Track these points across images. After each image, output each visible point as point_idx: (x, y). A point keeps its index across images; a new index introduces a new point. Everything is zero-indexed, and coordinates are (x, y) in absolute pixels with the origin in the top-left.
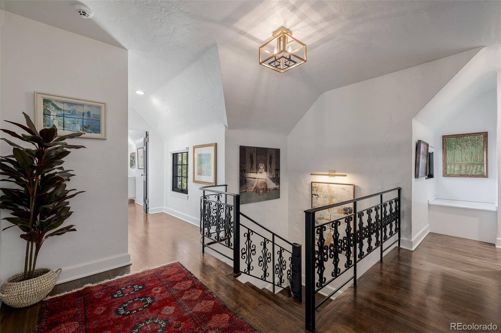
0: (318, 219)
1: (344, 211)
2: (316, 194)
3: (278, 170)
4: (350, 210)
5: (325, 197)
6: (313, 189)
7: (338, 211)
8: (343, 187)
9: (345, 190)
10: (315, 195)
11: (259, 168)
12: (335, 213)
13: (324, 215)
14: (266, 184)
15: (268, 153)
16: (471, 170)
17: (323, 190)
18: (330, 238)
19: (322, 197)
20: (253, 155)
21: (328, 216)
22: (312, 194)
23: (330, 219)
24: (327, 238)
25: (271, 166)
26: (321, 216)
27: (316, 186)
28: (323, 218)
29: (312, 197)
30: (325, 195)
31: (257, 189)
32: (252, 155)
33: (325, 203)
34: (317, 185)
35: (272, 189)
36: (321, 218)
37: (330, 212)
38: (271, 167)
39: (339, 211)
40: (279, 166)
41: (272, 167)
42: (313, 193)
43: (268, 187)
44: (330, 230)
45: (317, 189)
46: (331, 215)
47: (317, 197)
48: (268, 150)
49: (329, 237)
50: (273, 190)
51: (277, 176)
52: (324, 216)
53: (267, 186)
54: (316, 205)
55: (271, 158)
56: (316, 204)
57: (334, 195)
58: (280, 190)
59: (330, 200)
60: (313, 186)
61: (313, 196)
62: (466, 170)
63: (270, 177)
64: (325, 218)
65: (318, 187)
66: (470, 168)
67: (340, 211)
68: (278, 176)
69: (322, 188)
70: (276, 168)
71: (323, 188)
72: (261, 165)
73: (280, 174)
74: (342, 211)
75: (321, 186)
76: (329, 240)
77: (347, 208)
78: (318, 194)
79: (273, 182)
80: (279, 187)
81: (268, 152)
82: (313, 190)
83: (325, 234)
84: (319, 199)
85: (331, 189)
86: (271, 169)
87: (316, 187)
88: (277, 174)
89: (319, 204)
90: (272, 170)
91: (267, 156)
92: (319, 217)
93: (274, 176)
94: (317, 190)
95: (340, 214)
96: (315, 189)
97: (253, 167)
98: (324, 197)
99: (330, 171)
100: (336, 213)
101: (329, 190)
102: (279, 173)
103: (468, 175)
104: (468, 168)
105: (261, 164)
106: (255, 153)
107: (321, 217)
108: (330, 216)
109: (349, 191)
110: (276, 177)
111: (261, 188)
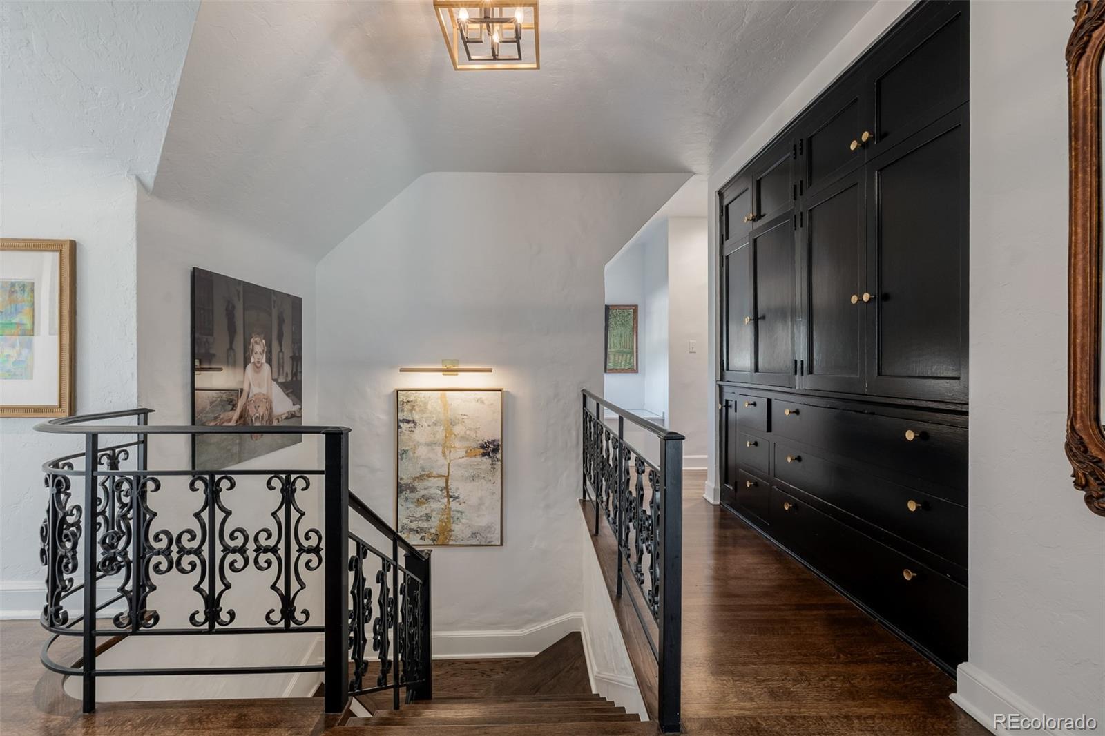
0: (414, 481)
1: (482, 451)
2: (410, 419)
3: (297, 359)
4: (494, 445)
5: (435, 424)
6: (399, 406)
7: (466, 452)
8: (479, 397)
9: (483, 402)
10: (408, 422)
11: (252, 351)
12: (460, 458)
13: (432, 467)
14: (270, 403)
15: (274, 307)
16: (620, 361)
17: (429, 407)
18: (447, 518)
19: (426, 424)
20: (234, 307)
21: (443, 469)
22: (398, 421)
23: (449, 472)
24: (440, 521)
25: (281, 345)
26: (423, 470)
27: (410, 400)
28: (429, 476)
29: (399, 427)
30: (435, 419)
31: (245, 420)
32: (230, 306)
33: (435, 437)
34: (412, 396)
35: (284, 417)
36: (423, 476)
37: (448, 458)
38: (281, 351)
39: (469, 451)
40: (300, 349)
41: (283, 350)
42: (400, 418)
43: (274, 410)
44: (448, 500)
45: (414, 406)
46: (449, 464)
47: (412, 425)
48: (274, 298)
49: (445, 517)
50: (287, 418)
51: (296, 378)
52: (432, 470)
53: (271, 408)
54: (410, 447)
55: (281, 322)
56: (411, 444)
57: (458, 417)
58: (301, 417)
59: (446, 430)
60: (400, 400)
61: (401, 424)
62: (614, 362)
63: (281, 380)
64: (435, 473)
65: (415, 401)
66: (619, 359)
67: (473, 450)
68: (299, 378)
69: (426, 403)
70: (293, 352)
71: (430, 402)
72: (256, 342)
73: (301, 372)
74: (477, 450)
75: (423, 399)
76: (444, 524)
77: (488, 442)
78: (416, 417)
79: (287, 395)
80: (301, 409)
81: (275, 302)
82: (400, 410)
83: (435, 513)
84: (417, 430)
85: (450, 403)
86: (281, 354)
87: (408, 402)
88: (294, 370)
89: (418, 442)
90: (283, 358)
91: (270, 315)
92: (418, 475)
93: (290, 378)
94: (412, 410)
95: (473, 459)
96: (407, 407)
97: (234, 347)
98: (431, 424)
99: (443, 361)
100: (463, 457)
101: (445, 405)
102: (299, 368)
103: (617, 370)
104: (617, 358)
105: (257, 339)
106: (239, 300)
107: (423, 473)
108: (446, 467)
109: (492, 404)
110: (294, 379)
111: (258, 414)
